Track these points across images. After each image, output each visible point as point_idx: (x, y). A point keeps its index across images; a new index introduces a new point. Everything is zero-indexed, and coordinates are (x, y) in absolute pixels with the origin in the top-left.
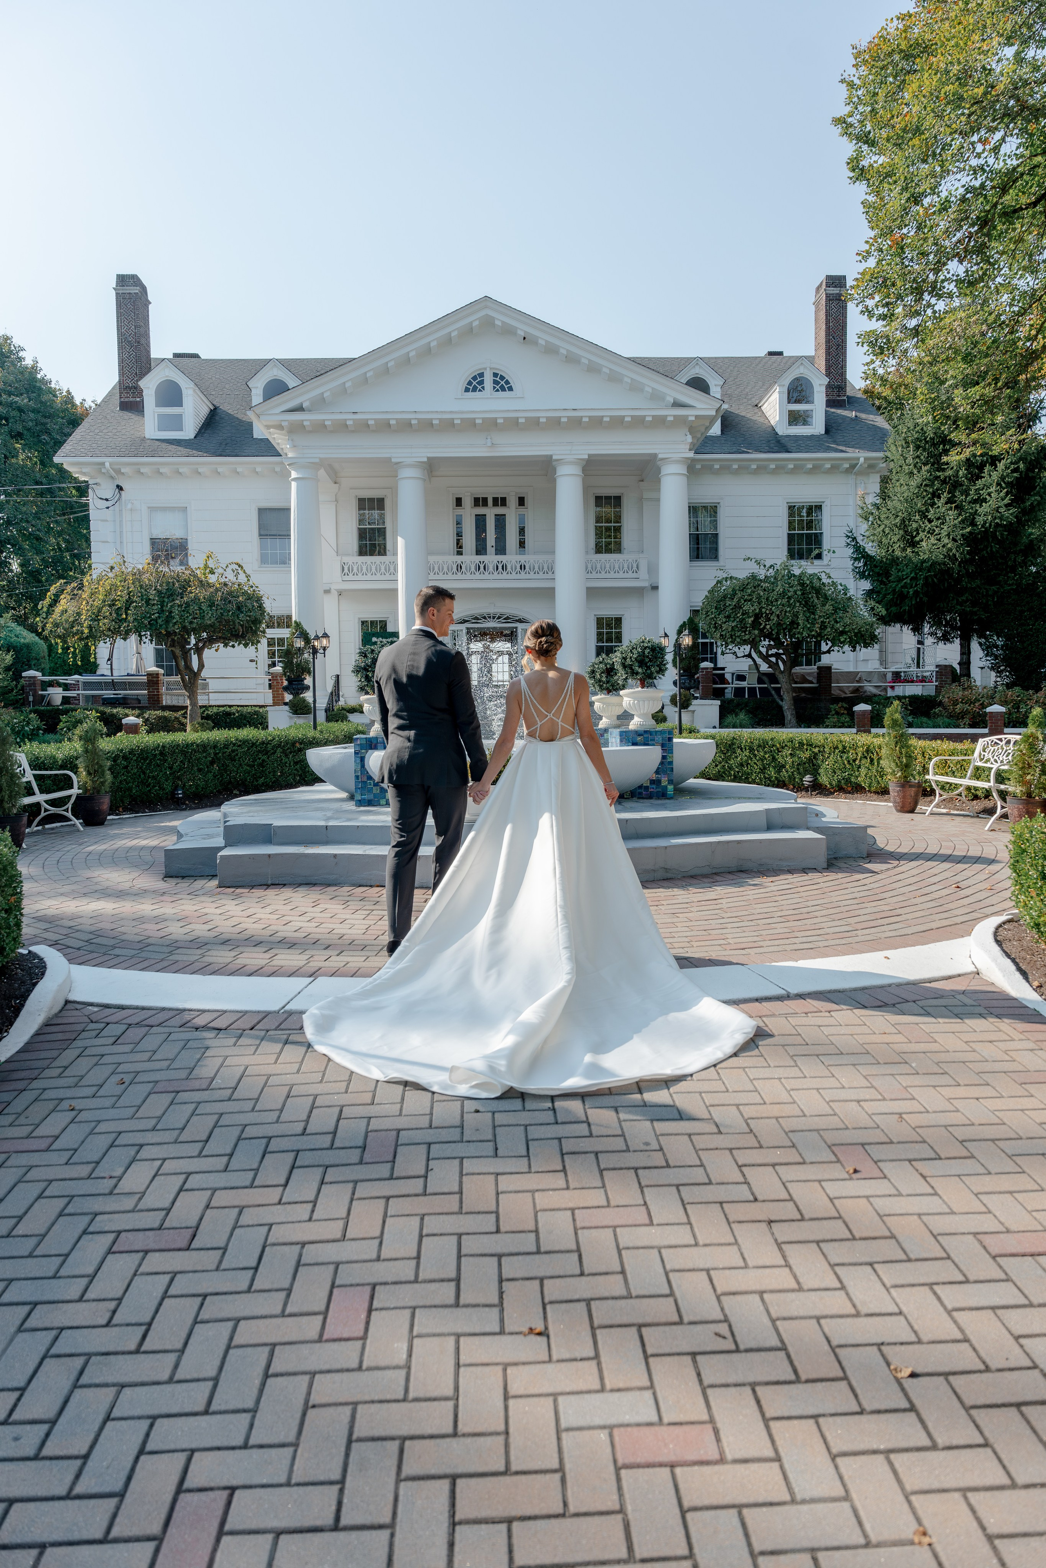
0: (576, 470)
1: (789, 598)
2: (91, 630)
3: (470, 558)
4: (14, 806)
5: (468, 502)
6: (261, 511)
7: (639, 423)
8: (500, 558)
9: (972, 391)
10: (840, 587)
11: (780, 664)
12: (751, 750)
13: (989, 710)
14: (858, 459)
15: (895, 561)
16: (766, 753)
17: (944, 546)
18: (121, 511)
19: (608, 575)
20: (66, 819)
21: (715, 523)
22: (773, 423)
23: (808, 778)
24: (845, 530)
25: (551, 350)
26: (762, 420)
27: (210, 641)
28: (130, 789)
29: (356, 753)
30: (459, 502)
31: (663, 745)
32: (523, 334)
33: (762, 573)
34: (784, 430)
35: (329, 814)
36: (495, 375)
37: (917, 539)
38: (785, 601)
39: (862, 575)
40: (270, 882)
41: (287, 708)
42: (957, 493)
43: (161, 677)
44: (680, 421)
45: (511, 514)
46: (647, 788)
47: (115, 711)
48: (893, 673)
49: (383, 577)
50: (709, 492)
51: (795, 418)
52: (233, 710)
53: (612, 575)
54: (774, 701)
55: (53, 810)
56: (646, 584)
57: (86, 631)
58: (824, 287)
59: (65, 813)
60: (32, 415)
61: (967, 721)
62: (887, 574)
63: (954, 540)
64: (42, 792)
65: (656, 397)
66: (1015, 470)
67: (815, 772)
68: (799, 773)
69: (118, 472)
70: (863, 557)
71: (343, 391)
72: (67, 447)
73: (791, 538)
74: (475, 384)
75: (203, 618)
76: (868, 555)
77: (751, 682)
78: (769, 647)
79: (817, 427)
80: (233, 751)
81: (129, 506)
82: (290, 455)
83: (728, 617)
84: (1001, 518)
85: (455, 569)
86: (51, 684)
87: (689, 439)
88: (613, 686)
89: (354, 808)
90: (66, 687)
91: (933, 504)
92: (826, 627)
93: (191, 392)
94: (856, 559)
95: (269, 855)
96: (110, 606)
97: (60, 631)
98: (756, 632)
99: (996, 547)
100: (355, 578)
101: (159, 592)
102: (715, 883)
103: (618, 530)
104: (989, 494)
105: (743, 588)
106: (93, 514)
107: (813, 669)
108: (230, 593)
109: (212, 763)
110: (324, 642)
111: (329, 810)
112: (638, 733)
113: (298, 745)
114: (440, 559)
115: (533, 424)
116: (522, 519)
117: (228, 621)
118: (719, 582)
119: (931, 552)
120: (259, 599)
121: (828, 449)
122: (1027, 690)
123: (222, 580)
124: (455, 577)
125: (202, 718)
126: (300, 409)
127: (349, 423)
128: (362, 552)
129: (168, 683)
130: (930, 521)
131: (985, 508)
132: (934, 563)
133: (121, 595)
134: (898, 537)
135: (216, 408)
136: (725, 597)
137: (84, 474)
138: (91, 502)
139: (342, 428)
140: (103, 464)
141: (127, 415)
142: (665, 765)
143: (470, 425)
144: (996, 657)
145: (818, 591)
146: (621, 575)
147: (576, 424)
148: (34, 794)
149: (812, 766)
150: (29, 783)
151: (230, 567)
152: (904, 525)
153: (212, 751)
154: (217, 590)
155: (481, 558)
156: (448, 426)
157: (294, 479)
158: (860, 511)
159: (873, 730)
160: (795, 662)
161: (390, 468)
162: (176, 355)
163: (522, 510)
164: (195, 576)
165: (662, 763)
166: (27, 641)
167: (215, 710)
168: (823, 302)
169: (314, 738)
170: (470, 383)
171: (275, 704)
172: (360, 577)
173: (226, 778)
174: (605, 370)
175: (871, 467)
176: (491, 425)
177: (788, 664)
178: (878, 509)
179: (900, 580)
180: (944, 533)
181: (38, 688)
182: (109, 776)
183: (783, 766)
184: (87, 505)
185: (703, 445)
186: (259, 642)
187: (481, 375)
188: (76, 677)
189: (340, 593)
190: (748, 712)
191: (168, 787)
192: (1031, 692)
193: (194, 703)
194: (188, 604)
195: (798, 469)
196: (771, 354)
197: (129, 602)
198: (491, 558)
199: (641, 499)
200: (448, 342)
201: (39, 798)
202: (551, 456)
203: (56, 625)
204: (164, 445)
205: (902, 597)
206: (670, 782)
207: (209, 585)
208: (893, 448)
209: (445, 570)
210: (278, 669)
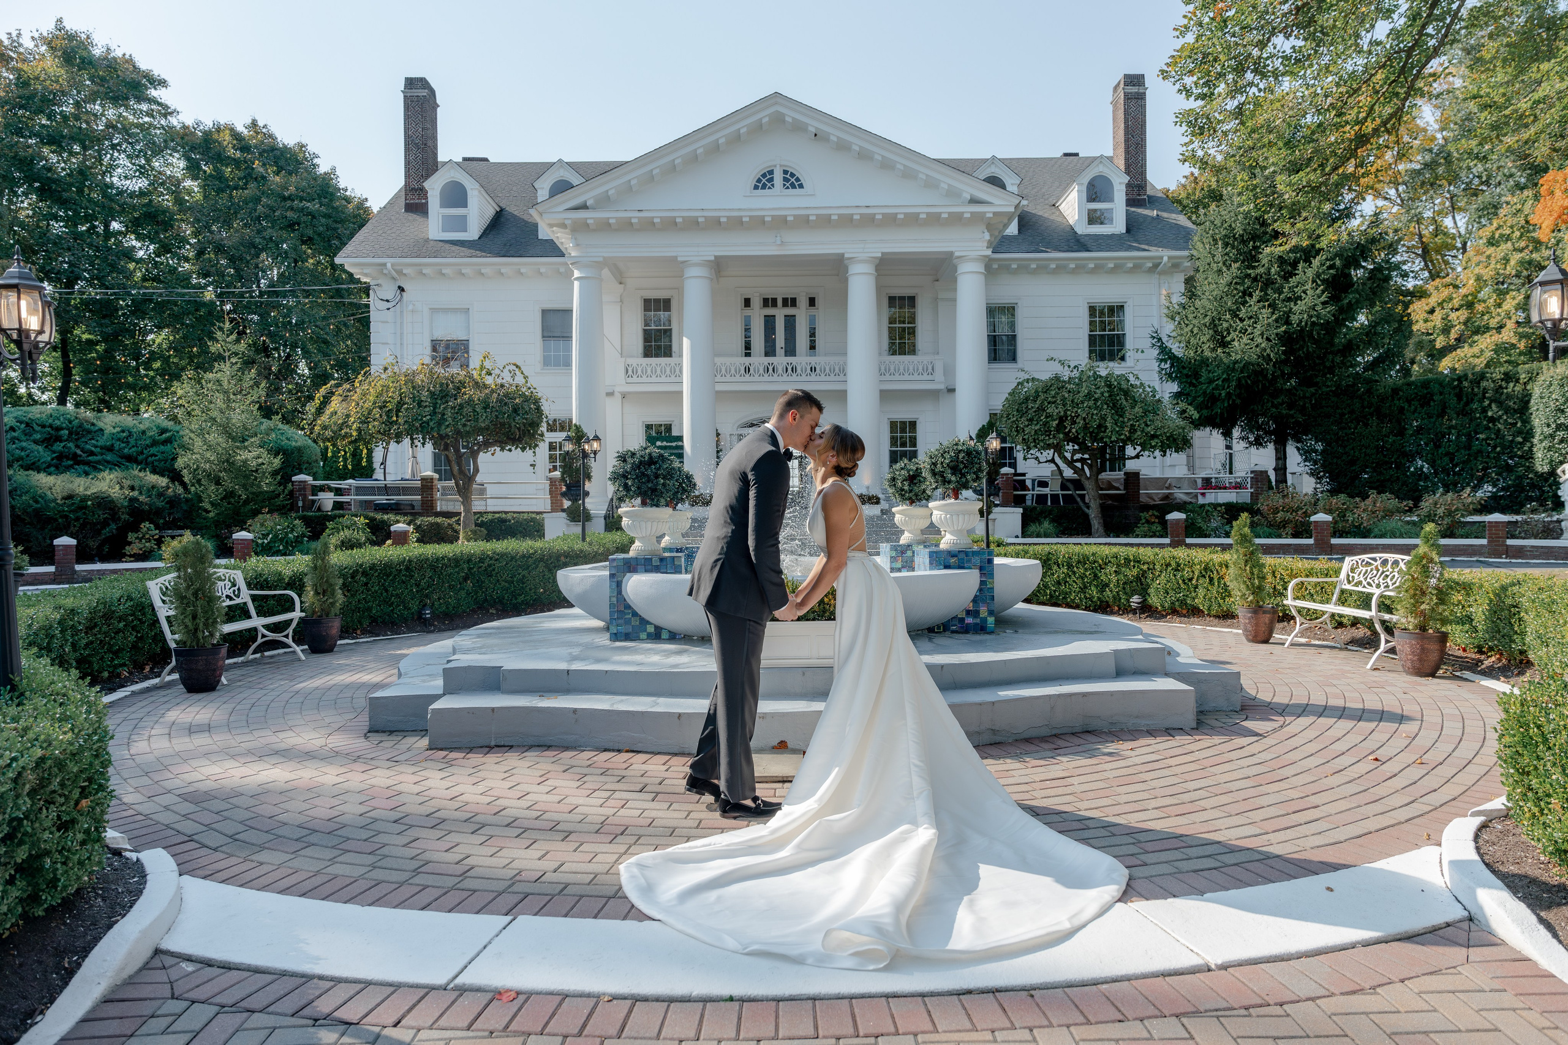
0: (869, 269)
1: (1096, 400)
2: (360, 433)
3: (758, 360)
4: (212, 635)
5: (756, 303)
6: (545, 312)
7: (934, 220)
8: (790, 359)
9: (1295, 178)
10: (1148, 389)
11: (1086, 468)
12: (1070, 566)
13: (1313, 518)
14: (1162, 258)
15: (1204, 362)
16: (1086, 570)
17: (1257, 346)
18: (402, 312)
19: (901, 378)
20: (286, 646)
21: (1012, 325)
22: (1071, 222)
23: (1135, 599)
24: (1150, 330)
25: (842, 147)
26: (1060, 219)
27: (486, 445)
28: (369, 609)
29: (612, 576)
30: (747, 302)
31: (981, 569)
32: (814, 130)
33: (1066, 374)
34: (1084, 229)
35: (576, 651)
36: (785, 172)
37: (1228, 339)
38: (1091, 403)
39: (1170, 377)
40: (493, 743)
41: (564, 515)
42: (1269, 291)
43: (436, 482)
44: (977, 218)
45: (802, 315)
46: (962, 620)
47: (386, 517)
48: (1203, 479)
49: (668, 380)
50: (1005, 294)
51: (1094, 218)
52: (509, 516)
53: (906, 377)
54: (1080, 508)
55: (271, 636)
56: (942, 387)
57: (355, 434)
58: (1122, 85)
59: (285, 640)
60: (323, 220)
61: (1289, 530)
62: (1196, 375)
63: (1268, 339)
64: (259, 614)
65: (952, 193)
66: (1331, 267)
67: (1144, 592)
68: (1126, 593)
69: (400, 273)
70: (1170, 358)
71: (628, 189)
72: (349, 248)
73: (1092, 340)
74: (764, 181)
75: (477, 420)
76: (1175, 356)
77: (1054, 488)
78: (1074, 452)
79: (1118, 225)
80: (489, 566)
81: (411, 307)
82: (573, 254)
83: (1031, 420)
84: (1318, 316)
85: (743, 371)
86: (322, 489)
87: (987, 236)
88: (916, 495)
89: (608, 642)
90: (338, 492)
91: (1244, 303)
92: (1136, 431)
93: (476, 193)
94: (1161, 360)
95: (493, 709)
96: (381, 408)
97: (328, 433)
98: (1061, 436)
99: (1312, 347)
100: (640, 380)
101: (432, 394)
102: (1057, 751)
103: (912, 332)
104: (1305, 292)
105: (1047, 389)
106: (374, 316)
107: (1119, 475)
108: (507, 395)
109: (466, 579)
110: (595, 445)
111: (578, 645)
112: (951, 554)
113: (562, 558)
114: (728, 361)
115: (826, 222)
116: (812, 320)
117: (503, 424)
118: (1019, 384)
119: (1244, 353)
120: (537, 402)
121: (1130, 248)
122: (1353, 497)
123: (499, 381)
124: (743, 379)
125: (477, 525)
126: (584, 207)
127: (634, 221)
128: (647, 353)
129: (444, 488)
130: (1242, 320)
131: (1301, 306)
132: (1248, 364)
133: (393, 396)
134: (1208, 337)
135: (502, 210)
136: (1027, 399)
137: (366, 275)
138: (371, 304)
139: (627, 226)
140: (385, 265)
141: (412, 216)
142: (985, 593)
143: (759, 223)
144: (1315, 463)
145: (1126, 393)
146: (916, 377)
147: (868, 221)
148: (250, 617)
149: (1141, 585)
150: (245, 603)
151: (508, 368)
152: (1213, 325)
153: (466, 566)
154: (493, 391)
155: (770, 359)
156: (737, 224)
157: (577, 279)
158: (1166, 311)
159: (1189, 541)
160: (1103, 469)
161: (676, 267)
162: (465, 159)
163: (812, 311)
164: (471, 377)
165: (980, 590)
166: (299, 444)
167: (490, 517)
168: (1122, 101)
169: (581, 551)
170: (759, 181)
171: (553, 510)
172: (644, 379)
173: (481, 596)
174: (899, 166)
175: (1175, 266)
176: (780, 223)
177: (1095, 469)
178: (1184, 308)
179: (1211, 381)
180: (1257, 332)
181: (309, 492)
182: (340, 597)
183: (1107, 585)
184: (367, 306)
185: (1001, 244)
186: (537, 445)
187: (771, 172)
188: (351, 481)
189: (624, 396)
190: (1052, 521)
191: (414, 606)
192: (1358, 499)
193: (468, 510)
194: (461, 406)
195: (1099, 269)
196: (1066, 155)
197: (400, 403)
198: (780, 360)
199: (936, 300)
200: (736, 139)
201: (257, 622)
202: (843, 255)
203: (325, 428)
204: (447, 246)
205: (1213, 399)
206: (991, 613)
207: (485, 386)
208: (1199, 245)
209: (733, 371)
210: (557, 474)
